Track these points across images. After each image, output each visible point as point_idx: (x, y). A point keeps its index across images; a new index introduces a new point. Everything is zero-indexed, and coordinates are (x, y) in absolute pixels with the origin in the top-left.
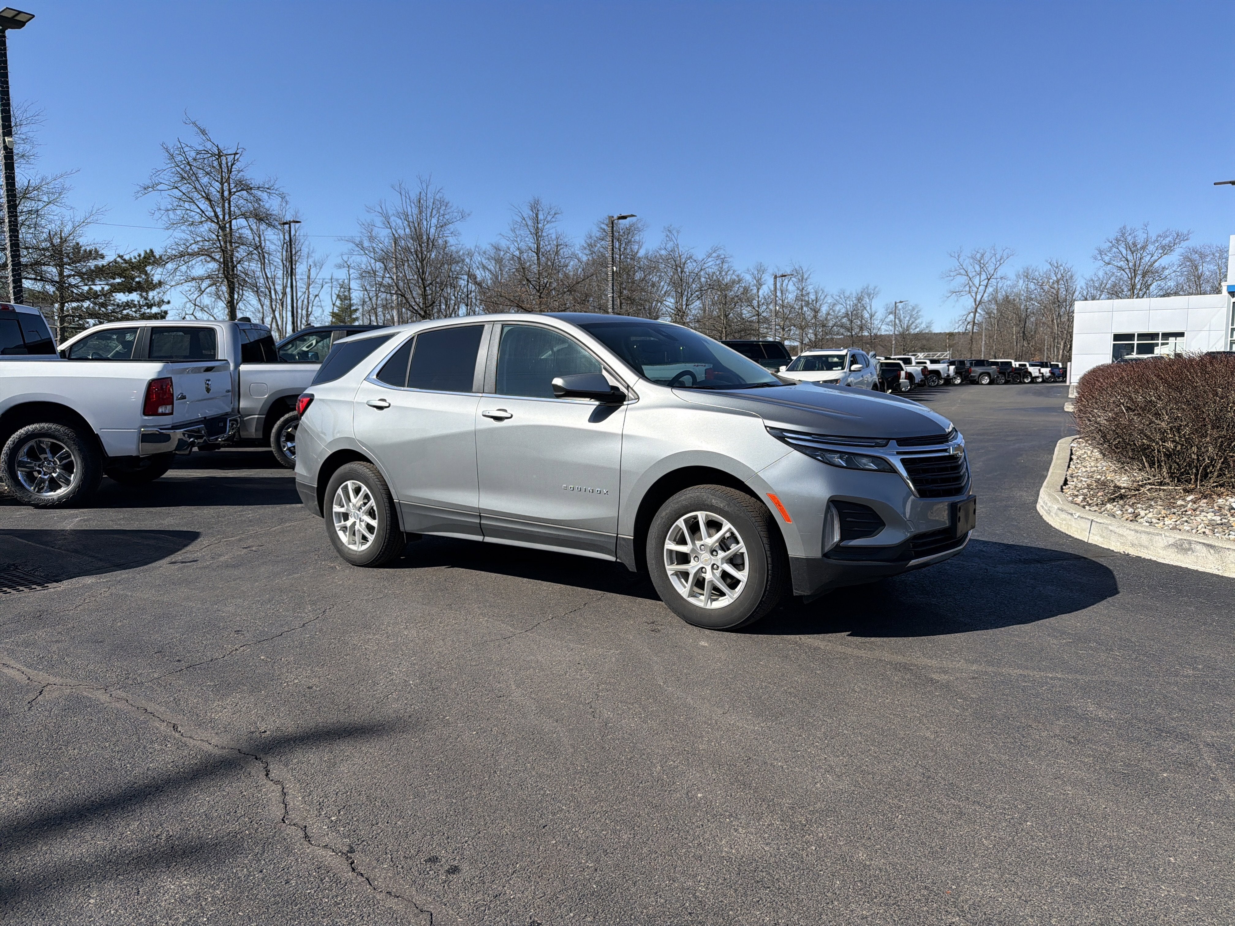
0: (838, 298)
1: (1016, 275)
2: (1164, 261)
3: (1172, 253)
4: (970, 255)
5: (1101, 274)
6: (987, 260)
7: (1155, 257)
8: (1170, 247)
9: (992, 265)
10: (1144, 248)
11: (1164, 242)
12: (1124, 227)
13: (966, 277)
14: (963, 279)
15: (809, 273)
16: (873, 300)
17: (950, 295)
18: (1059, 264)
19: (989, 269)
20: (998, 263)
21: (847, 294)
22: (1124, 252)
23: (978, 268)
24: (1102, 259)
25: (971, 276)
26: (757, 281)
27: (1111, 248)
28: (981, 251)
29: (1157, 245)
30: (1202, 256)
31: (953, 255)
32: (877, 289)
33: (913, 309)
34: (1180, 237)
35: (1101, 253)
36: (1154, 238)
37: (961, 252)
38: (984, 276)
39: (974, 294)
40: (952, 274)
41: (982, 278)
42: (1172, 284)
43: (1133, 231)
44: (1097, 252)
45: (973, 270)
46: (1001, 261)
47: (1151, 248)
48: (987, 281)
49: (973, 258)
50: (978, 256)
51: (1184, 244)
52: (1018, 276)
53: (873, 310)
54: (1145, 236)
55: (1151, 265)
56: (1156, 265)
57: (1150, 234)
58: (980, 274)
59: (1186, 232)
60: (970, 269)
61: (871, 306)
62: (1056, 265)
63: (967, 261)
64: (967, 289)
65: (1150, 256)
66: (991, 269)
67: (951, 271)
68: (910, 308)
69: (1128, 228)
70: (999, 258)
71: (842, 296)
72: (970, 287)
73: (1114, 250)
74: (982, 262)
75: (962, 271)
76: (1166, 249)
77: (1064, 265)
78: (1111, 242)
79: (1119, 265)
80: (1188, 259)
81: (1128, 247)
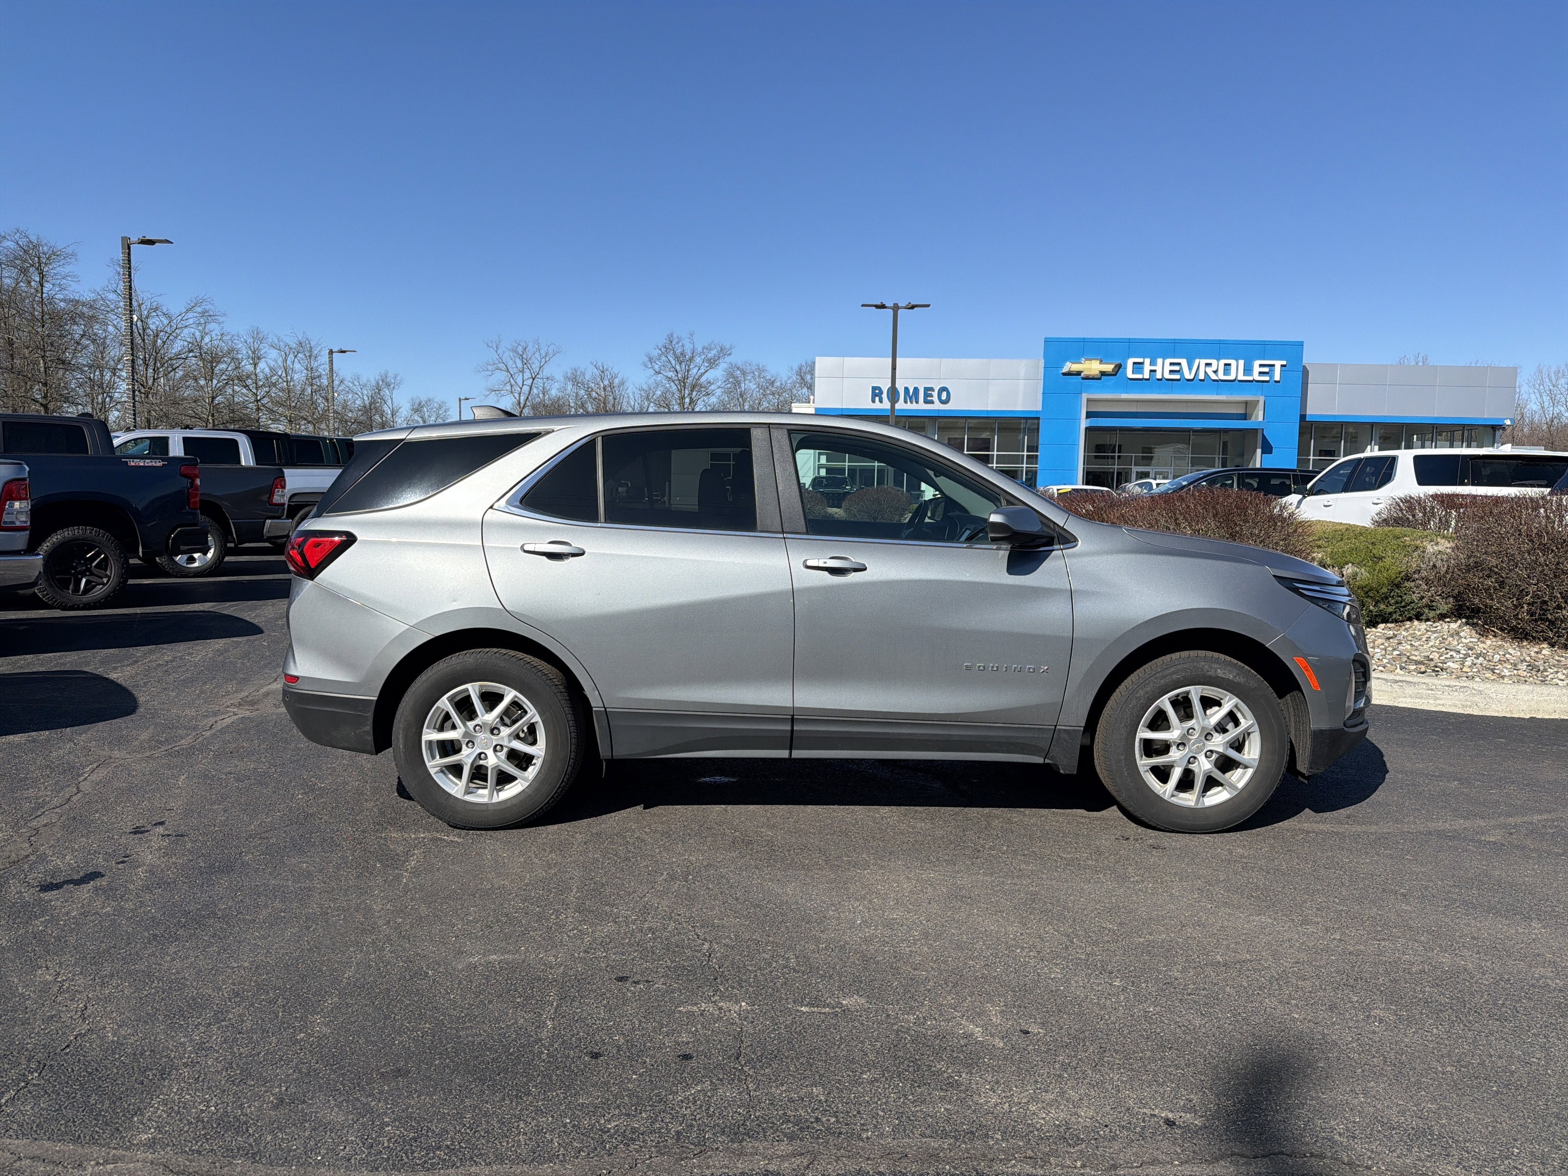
0: (351, 385)
1: (563, 376)
2: (711, 375)
3: (717, 367)
4: (510, 347)
5: (651, 381)
6: (530, 355)
7: (702, 371)
8: (715, 361)
9: (536, 361)
10: (691, 359)
11: (710, 355)
12: (672, 335)
13: (506, 373)
14: (502, 376)
15: (319, 348)
16: (394, 392)
17: (488, 393)
18: (605, 368)
19: (534, 366)
20: (543, 360)
21: (363, 380)
22: (673, 362)
23: (520, 365)
24: (652, 367)
25: (512, 373)
26: (254, 353)
27: (660, 356)
28: (523, 344)
29: (703, 357)
30: (744, 373)
31: (490, 345)
32: (398, 378)
33: (440, 407)
34: (724, 352)
35: (651, 360)
36: (700, 350)
37: (500, 341)
38: (527, 375)
39: (517, 395)
40: (490, 368)
41: (526, 377)
42: (715, 400)
43: (679, 340)
44: (647, 359)
45: (514, 366)
46: (546, 358)
47: (698, 360)
48: (531, 380)
49: (515, 351)
50: (520, 349)
51: (728, 359)
52: (567, 378)
53: (395, 405)
54: (692, 346)
55: (698, 379)
56: (703, 379)
57: (696, 346)
58: (522, 372)
59: (728, 347)
60: (510, 364)
61: (392, 399)
62: (601, 368)
63: (507, 353)
64: (509, 388)
65: (697, 368)
66: (535, 367)
67: (488, 364)
68: (436, 405)
69: (675, 336)
70: (544, 355)
71: (357, 383)
72: (512, 386)
73: (664, 358)
74: (525, 356)
75: (502, 366)
76: (712, 363)
77: (610, 369)
78: (660, 350)
79: (669, 376)
80: (731, 374)
81: (677, 358)
